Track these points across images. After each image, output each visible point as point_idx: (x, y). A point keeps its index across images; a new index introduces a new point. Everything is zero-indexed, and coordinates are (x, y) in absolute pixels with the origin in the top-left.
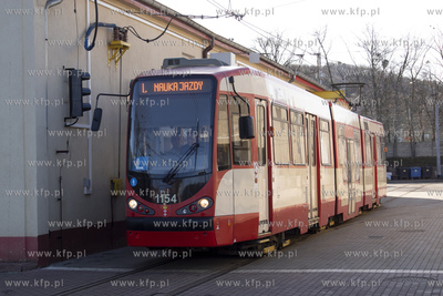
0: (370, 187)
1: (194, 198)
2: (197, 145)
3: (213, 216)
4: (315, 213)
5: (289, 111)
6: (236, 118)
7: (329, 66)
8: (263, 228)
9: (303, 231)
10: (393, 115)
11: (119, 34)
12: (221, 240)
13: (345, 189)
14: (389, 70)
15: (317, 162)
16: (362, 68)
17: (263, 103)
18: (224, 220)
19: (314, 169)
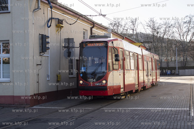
0: (154, 78)
1: (101, 80)
2: (102, 63)
3: (107, 86)
4: (137, 86)
5: (129, 52)
6: (114, 55)
7: (137, 34)
8: (122, 90)
9: (134, 91)
10: (160, 52)
11: (60, 22)
12: (109, 94)
13: (147, 78)
14: (159, 35)
15: (138, 69)
16: (149, 35)
17: (122, 50)
18: (110, 87)
19: (137, 71)
